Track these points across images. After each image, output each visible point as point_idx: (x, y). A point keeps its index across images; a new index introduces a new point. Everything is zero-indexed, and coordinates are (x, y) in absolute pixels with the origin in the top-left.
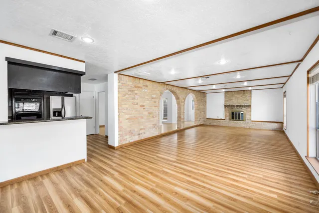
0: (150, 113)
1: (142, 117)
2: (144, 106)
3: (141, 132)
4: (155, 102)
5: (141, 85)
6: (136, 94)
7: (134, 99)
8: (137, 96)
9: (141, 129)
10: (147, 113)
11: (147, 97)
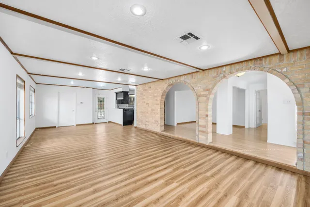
0: (153, 110)
1: (147, 113)
2: (148, 104)
3: (147, 123)
4: (156, 100)
5: (147, 88)
6: (144, 95)
7: (143, 99)
8: (144, 97)
9: (147, 121)
10: (150, 109)
11: (151, 97)
